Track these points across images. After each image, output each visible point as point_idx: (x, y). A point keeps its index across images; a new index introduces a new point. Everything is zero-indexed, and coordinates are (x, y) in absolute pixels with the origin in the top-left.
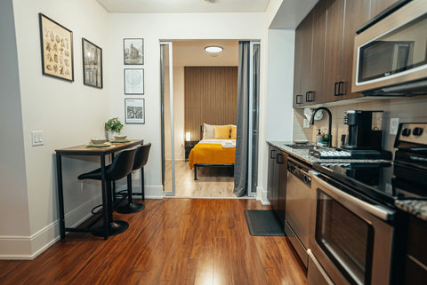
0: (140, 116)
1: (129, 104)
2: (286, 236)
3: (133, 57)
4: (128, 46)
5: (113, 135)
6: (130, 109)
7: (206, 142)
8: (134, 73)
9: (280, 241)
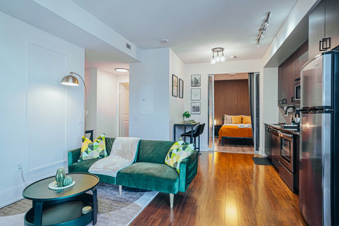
0: (198, 110)
1: (193, 105)
2: (273, 165)
3: (196, 83)
4: (193, 78)
5: (186, 119)
6: (194, 107)
7: (226, 125)
8: (196, 90)
9: (270, 168)
